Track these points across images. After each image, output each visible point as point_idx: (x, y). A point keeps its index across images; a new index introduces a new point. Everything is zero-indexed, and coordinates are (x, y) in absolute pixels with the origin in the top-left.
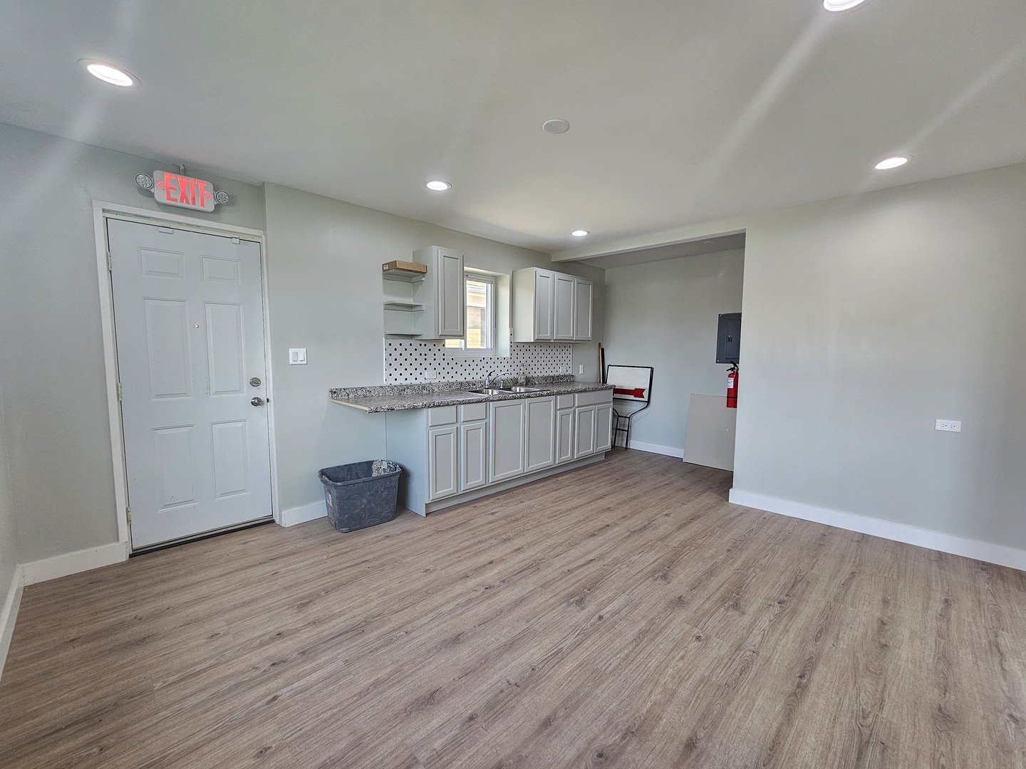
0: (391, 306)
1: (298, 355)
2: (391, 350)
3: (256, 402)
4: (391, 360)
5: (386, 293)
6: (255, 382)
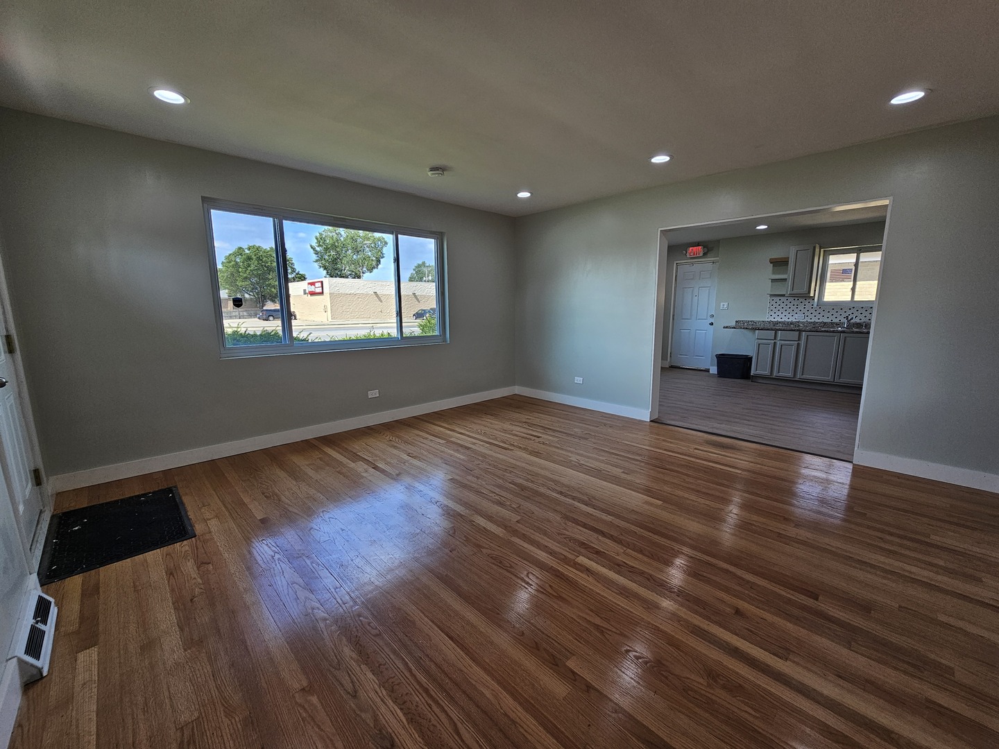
0: (773, 281)
1: (724, 305)
2: (773, 303)
3: (712, 324)
4: (772, 308)
5: (774, 273)
6: (712, 316)
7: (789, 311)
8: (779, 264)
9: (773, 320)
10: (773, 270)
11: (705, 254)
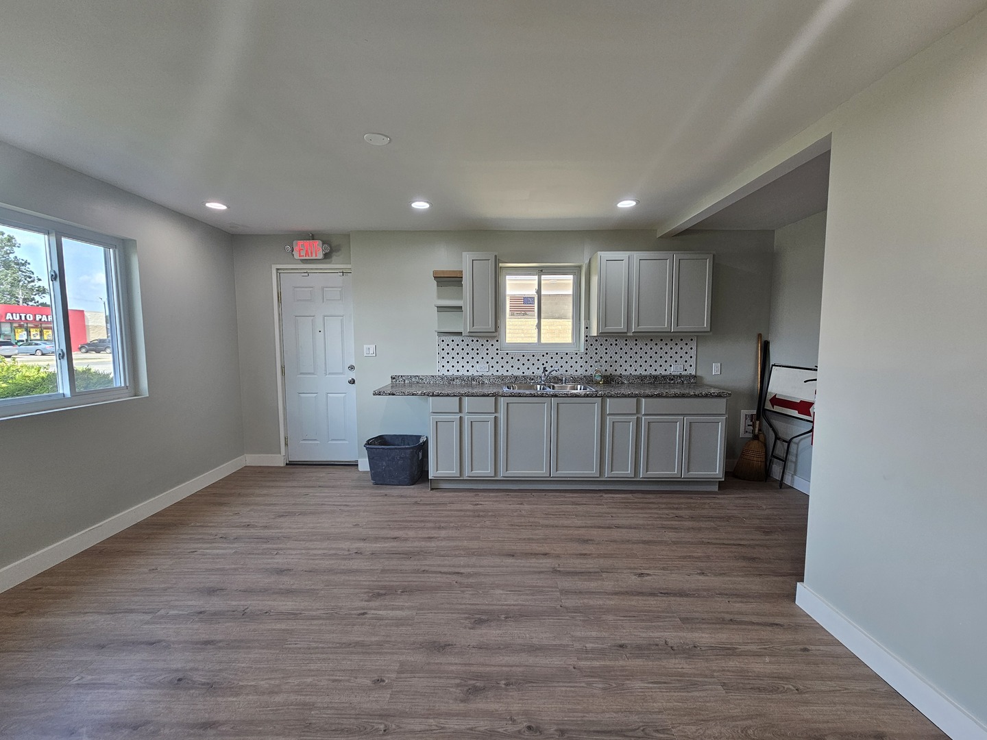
0: (441, 309)
1: (369, 349)
2: (444, 345)
3: (352, 382)
4: (444, 354)
5: (439, 297)
6: (352, 368)
7: (468, 358)
8: (447, 281)
9: (446, 373)
10: (438, 291)
11: (327, 256)
